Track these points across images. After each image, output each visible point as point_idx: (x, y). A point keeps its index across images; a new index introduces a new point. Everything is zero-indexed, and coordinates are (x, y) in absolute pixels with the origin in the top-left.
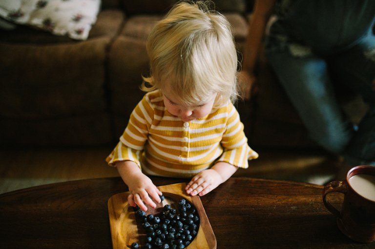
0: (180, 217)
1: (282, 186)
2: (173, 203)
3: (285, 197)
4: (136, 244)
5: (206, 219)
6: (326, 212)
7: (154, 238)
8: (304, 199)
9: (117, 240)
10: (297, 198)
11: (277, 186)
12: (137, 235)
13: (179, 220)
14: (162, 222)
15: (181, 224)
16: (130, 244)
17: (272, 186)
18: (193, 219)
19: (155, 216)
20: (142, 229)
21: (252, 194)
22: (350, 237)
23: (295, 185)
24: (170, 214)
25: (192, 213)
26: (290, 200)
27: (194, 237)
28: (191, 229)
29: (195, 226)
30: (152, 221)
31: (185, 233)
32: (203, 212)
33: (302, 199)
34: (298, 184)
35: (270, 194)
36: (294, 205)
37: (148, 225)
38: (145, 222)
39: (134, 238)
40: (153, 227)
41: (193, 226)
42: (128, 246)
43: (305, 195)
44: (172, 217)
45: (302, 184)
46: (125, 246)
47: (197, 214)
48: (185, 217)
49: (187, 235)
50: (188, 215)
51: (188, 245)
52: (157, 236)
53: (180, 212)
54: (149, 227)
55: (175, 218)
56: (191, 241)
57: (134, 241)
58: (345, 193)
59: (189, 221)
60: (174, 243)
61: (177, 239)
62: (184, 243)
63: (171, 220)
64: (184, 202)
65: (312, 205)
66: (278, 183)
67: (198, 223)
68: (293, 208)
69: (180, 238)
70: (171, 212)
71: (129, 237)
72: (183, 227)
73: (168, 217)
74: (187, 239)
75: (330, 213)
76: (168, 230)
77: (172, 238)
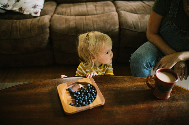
0: (88, 91)
1: (131, 78)
2: (84, 86)
3: (131, 83)
4: (71, 103)
5: (99, 91)
6: (148, 88)
7: (79, 100)
8: (140, 83)
9: (64, 102)
10: (137, 83)
11: (128, 79)
12: (71, 100)
13: (88, 92)
14: (81, 94)
15: (89, 94)
16: (69, 103)
17: (126, 79)
18: (94, 91)
19: (78, 92)
20: (73, 97)
21: (118, 82)
22: (158, 98)
23: (136, 78)
24: (84, 90)
25: (93, 89)
26: (134, 84)
27: (95, 98)
28: (93, 95)
29: (95, 94)
30: (77, 94)
31: (91, 97)
32: (98, 88)
33: (139, 83)
34: (137, 77)
35: (125, 82)
36: (135, 86)
37: (75, 95)
38: (74, 94)
39: (70, 101)
40: (78, 96)
41: (94, 94)
42: (68, 104)
43: (140, 82)
44: (85, 91)
45: (138, 77)
46: (67, 104)
47: (95, 89)
48: (90, 91)
49: (92, 98)
50: (91, 90)
51: (93, 101)
52: (80, 99)
53: (88, 89)
54: (76, 96)
55: (86, 92)
56: (94, 100)
57: (71, 102)
58: (155, 80)
59: (92, 92)
60: (87, 101)
61: (88, 100)
62: (91, 100)
63: (85, 93)
64: (89, 85)
65: (143, 86)
66: (129, 78)
67: (96, 93)
68: (135, 87)
69: (90, 99)
70: (84, 89)
71: (68, 101)
72: (90, 95)
73: (83, 92)
74: (92, 99)
75: (150, 89)
76: (84, 96)
77: (86, 100)
